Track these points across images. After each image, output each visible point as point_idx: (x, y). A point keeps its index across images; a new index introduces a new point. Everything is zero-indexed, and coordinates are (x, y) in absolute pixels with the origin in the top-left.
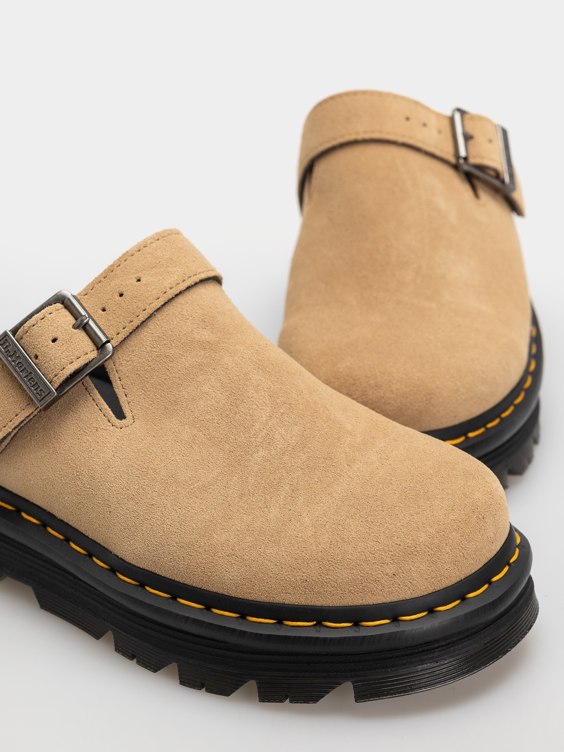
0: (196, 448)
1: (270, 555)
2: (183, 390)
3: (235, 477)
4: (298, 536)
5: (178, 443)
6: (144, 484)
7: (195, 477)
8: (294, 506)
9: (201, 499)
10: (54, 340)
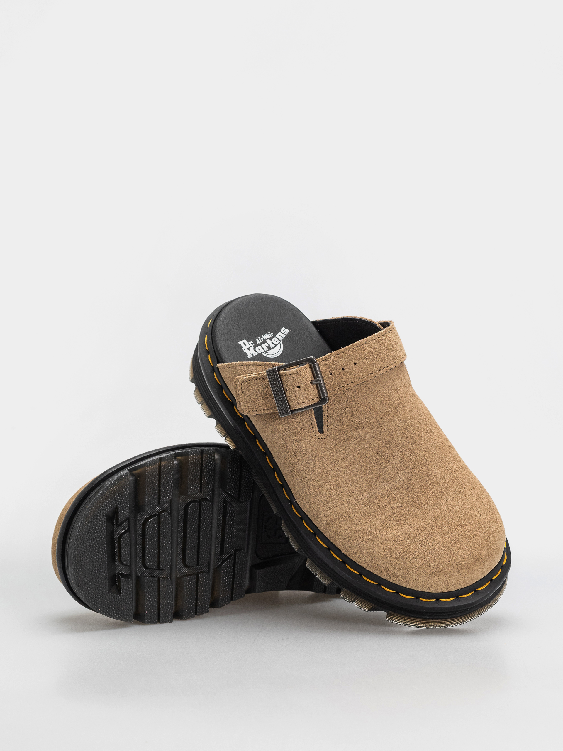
0: (353, 467)
1: (367, 546)
2: (358, 433)
3: (366, 493)
4: (384, 542)
5: (344, 461)
6: (319, 476)
7: (346, 484)
8: (389, 523)
9: (345, 498)
10: (299, 387)
